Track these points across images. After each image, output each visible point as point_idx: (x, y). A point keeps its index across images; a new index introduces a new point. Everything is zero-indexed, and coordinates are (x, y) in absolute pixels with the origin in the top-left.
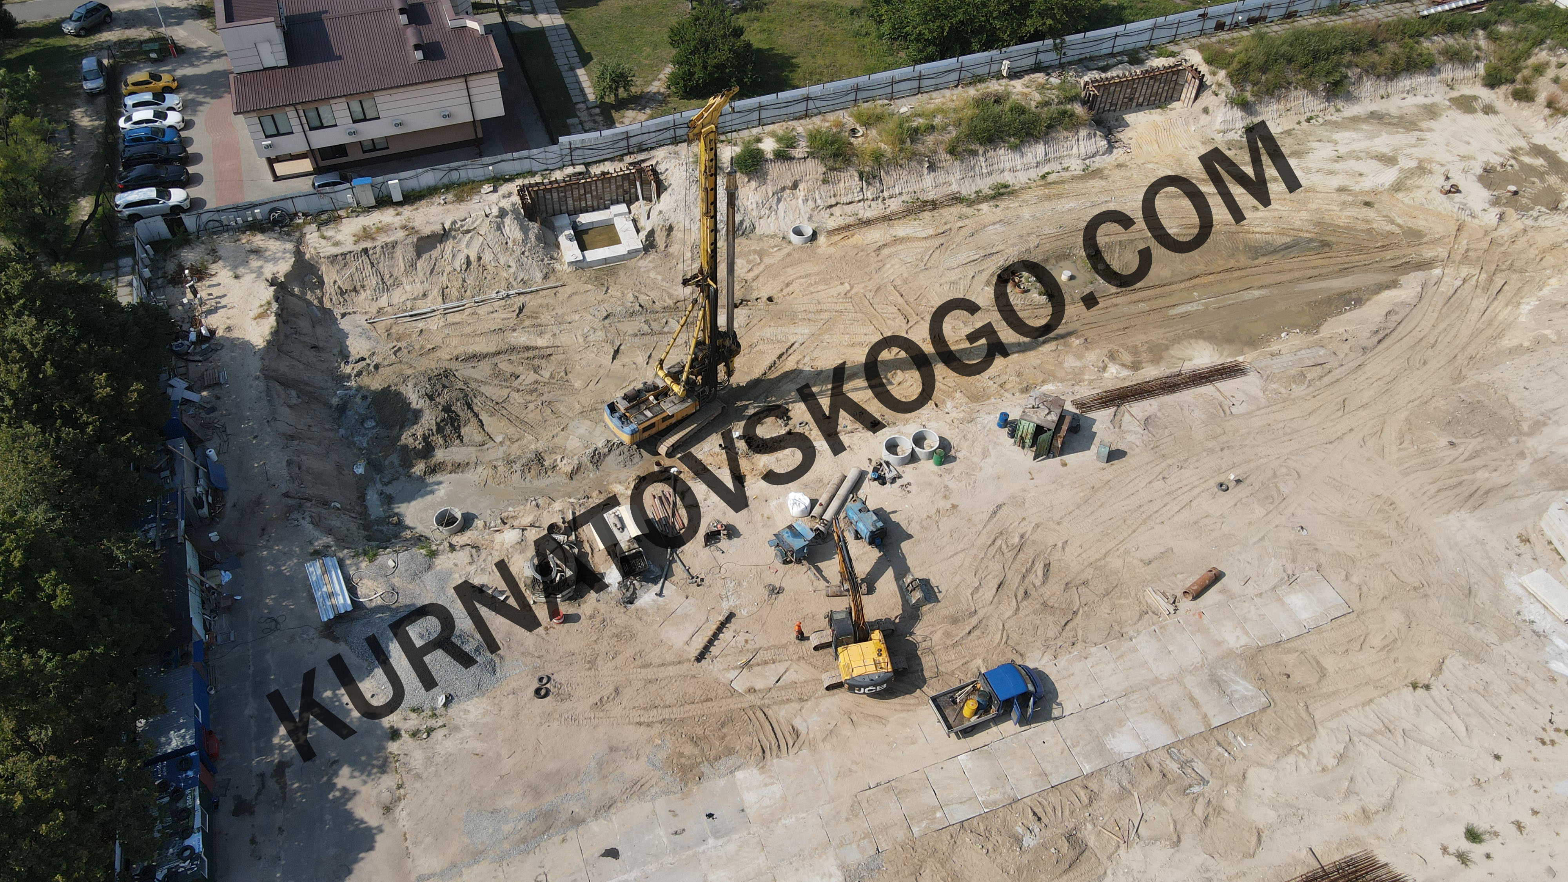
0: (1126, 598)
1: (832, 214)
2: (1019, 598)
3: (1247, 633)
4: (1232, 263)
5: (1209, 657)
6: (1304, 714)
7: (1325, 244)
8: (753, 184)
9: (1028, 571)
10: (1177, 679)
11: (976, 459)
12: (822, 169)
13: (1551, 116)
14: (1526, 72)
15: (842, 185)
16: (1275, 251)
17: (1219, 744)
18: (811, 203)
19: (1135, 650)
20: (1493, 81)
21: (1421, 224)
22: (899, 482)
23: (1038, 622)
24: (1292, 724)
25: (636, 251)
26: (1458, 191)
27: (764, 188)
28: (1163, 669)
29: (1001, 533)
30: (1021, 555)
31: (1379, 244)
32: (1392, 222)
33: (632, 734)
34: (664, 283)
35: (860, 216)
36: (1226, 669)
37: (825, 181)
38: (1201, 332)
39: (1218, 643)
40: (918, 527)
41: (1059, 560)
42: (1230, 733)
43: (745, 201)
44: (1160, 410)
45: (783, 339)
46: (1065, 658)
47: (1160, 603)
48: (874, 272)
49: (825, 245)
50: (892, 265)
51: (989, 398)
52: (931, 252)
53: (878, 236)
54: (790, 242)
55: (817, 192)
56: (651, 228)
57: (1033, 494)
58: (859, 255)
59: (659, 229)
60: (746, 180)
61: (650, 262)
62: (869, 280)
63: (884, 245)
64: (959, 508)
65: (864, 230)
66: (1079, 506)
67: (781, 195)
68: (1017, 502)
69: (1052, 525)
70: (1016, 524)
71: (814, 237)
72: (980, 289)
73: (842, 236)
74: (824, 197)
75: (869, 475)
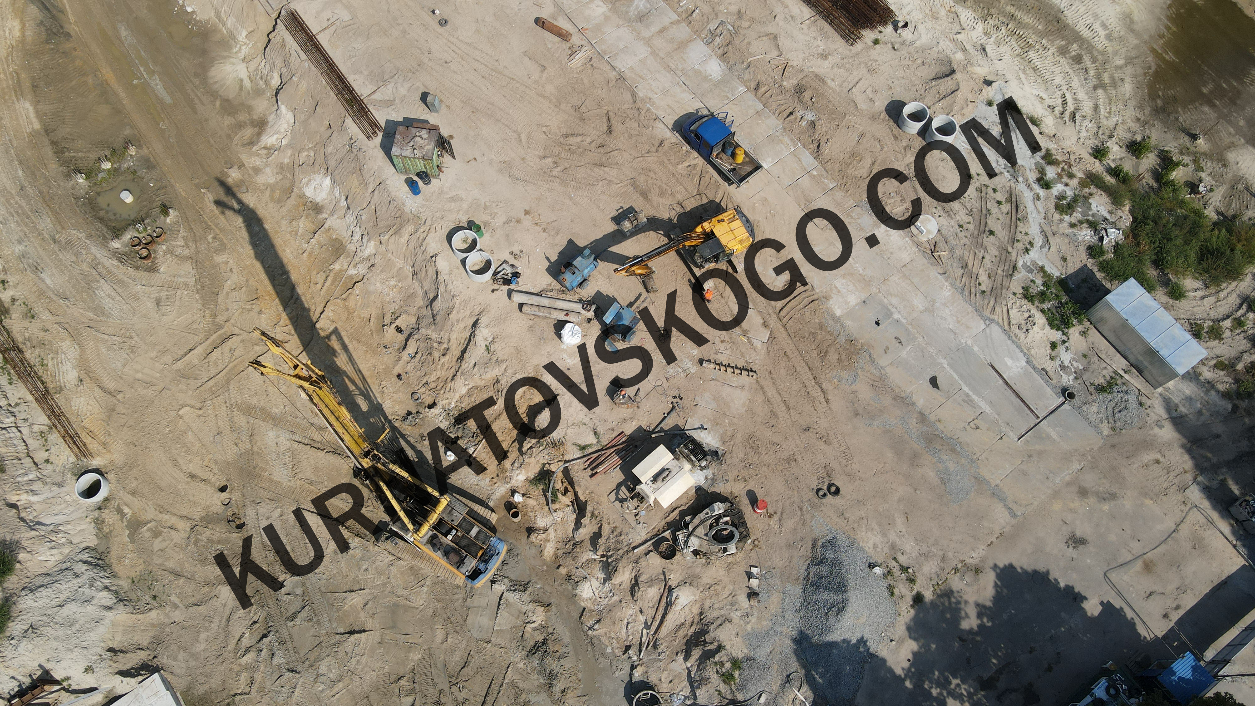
0: (582, 79)
2: (609, 150)
5: (621, 23)
8: (22, 556)
9: (579, 147)
10: (648, 42)
11: (465, 206)
15: (3, 450)
17: (691, 15)
18: (35, 487)
19: (631, 69)
22: (512, 261)
23: (626, 135)
25: (164, 680)
27: (25, 543)
28: (643, 51)
29: (544, 173)
30: (563, 155)
33: (838, 404)
34: (215, 625)
35: (46, 428)
36: (627, 13)
37: (2, 470)
38: (196, 75)
39: (607, 18)
40: (559, 236)
41: (559, 128)
42: (680, 10)
43: (49, 565)
44: (361, 72)
45: (289, 454)
46: (656, 112)
47: (580, 58)
48: (154, 388)
49: (108, 457)
50: (137, 372)
51: (336, 240)
52: (106, 337)
53: (82, 399)
54: (106, 500)
55: (19, 479)
56: (118, 676)
57: (493, 157)
58: (124, 411)
59: (115, 665)
60: (18, 566)
61: (175, 659)
62: (170, 390)
63: (101, 388)
64: (528, 209)
65: (72, 419)
66: (498, 120)
67: (32, 521)
68: (506, 167)
69: (523, 138)
70: (531, 164)
71: (97, 471)
72: (164, 276)
73: (88, 440)
74: (23, 471)
75: (512, 287)
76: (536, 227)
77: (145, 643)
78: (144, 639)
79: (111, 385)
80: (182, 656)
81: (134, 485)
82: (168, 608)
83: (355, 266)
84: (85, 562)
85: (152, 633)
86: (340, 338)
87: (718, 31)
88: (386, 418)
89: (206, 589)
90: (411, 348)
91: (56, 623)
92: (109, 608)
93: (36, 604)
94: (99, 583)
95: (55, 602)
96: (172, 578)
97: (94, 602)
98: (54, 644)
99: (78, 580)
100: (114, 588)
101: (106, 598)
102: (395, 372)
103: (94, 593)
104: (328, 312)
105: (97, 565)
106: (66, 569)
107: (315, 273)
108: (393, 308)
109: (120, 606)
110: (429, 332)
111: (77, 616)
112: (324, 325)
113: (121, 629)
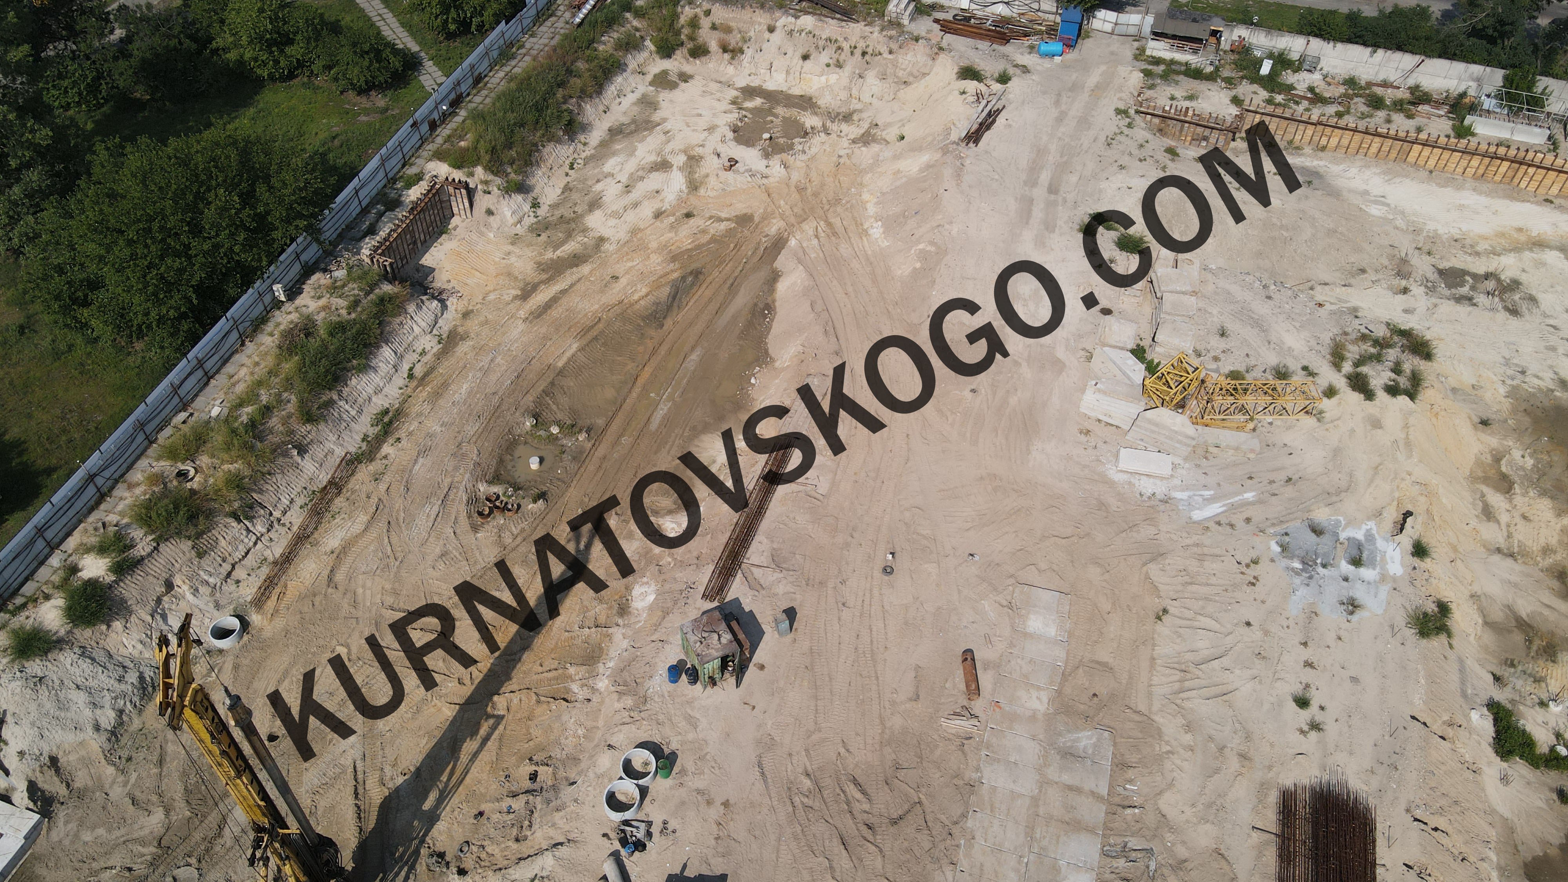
0: (937, 746)
1: (238, 582)
2: (871, 838)
3: (1039, 688)
4: (650, 344)
5: (1041, 737)
6: (1137, 718)
7: (697, 274)
8: (117, 625)
9: (848, 803)
10: (1044, 783)
11: (691, 736)
12: (186, 545)
13: (733, 58)
14: (686, 31)
15: (223, 543)
16: (669, 308)
17: (1124, 807)
18: (203, 590)
19: (994, 789)
20: (666, 50)
21: (740, 208)
22: (655, 830)
23: (906, 844)
24: (1140, 735)
25: (36, 828)
26: (737, 162)
27: (133, 618)
28: (1027, 785)
29: (789, 789)
30: (826, 793)
31: (732, 246)
32: (720, 220)
34: (118, 833)
35: (271, 559)
36: (1060, 734)
37: (201, 555)
38: (694, 428)
39: (1033, 718)
40: (720, 859)
41: (857, 765)
42: (1120, 790)
43: (123, 651)
44: (772, 542)
45: (338, 770)
46: (961, 856)
47: (962, 725)
48: (353, 610)
49: (265, 623)
50: (363, 586)
51: (601, 649)
52: (386, 540)
53: (314, 565)
54: (221, 651)
55: (201, 573)
56: (26, 783)
57: (770, 723)
58: (317, 603)
59: (38, 774)
60: (104, 627)
61: (66, 823)
62: (358, 623)
63: (331, 571)
64: (731, 802)
65: (291, 571)
66: (816, 698)
67: (163, 610)
68: (767, 744)
69: (815, 737)
70: (790, 767)
71: (245, 625)
72: (474, 541)
73: (274, 597)
74: (213, 571)
75: (623, 852)
76: (715, 826)
77: (78, 784)
78: (81, 780)
79: (339, 577)
80: (73, 826)
81: (246, 662)
82: (121, 779)
83: (582, 686)
84: (141, 678)
85: (90, 783)
86: (494, 728)
87: (1133, 855)
88: (426, 834)
89: (154, 798)
90: (518, 804)
91: (57, 695)
92: (97, 728)
93: (69, 667)
94: (122, 702)
95: (79, 681)
96: (155, 759)
97: (98, 712)
98: (33, 707)
99: (116, 684)
100: (125, 718)
101: (108, 718)
102: (483, 807)
103: (108, 706)
104: (515, 698)
105: (144, 689)
106: (124, 667)
107: (553, 656)
108: (556, 753)
109: (104, 736)
110: (539, 807)
111: (74, 708)
112: (500, 703)
113: (83, 753)
